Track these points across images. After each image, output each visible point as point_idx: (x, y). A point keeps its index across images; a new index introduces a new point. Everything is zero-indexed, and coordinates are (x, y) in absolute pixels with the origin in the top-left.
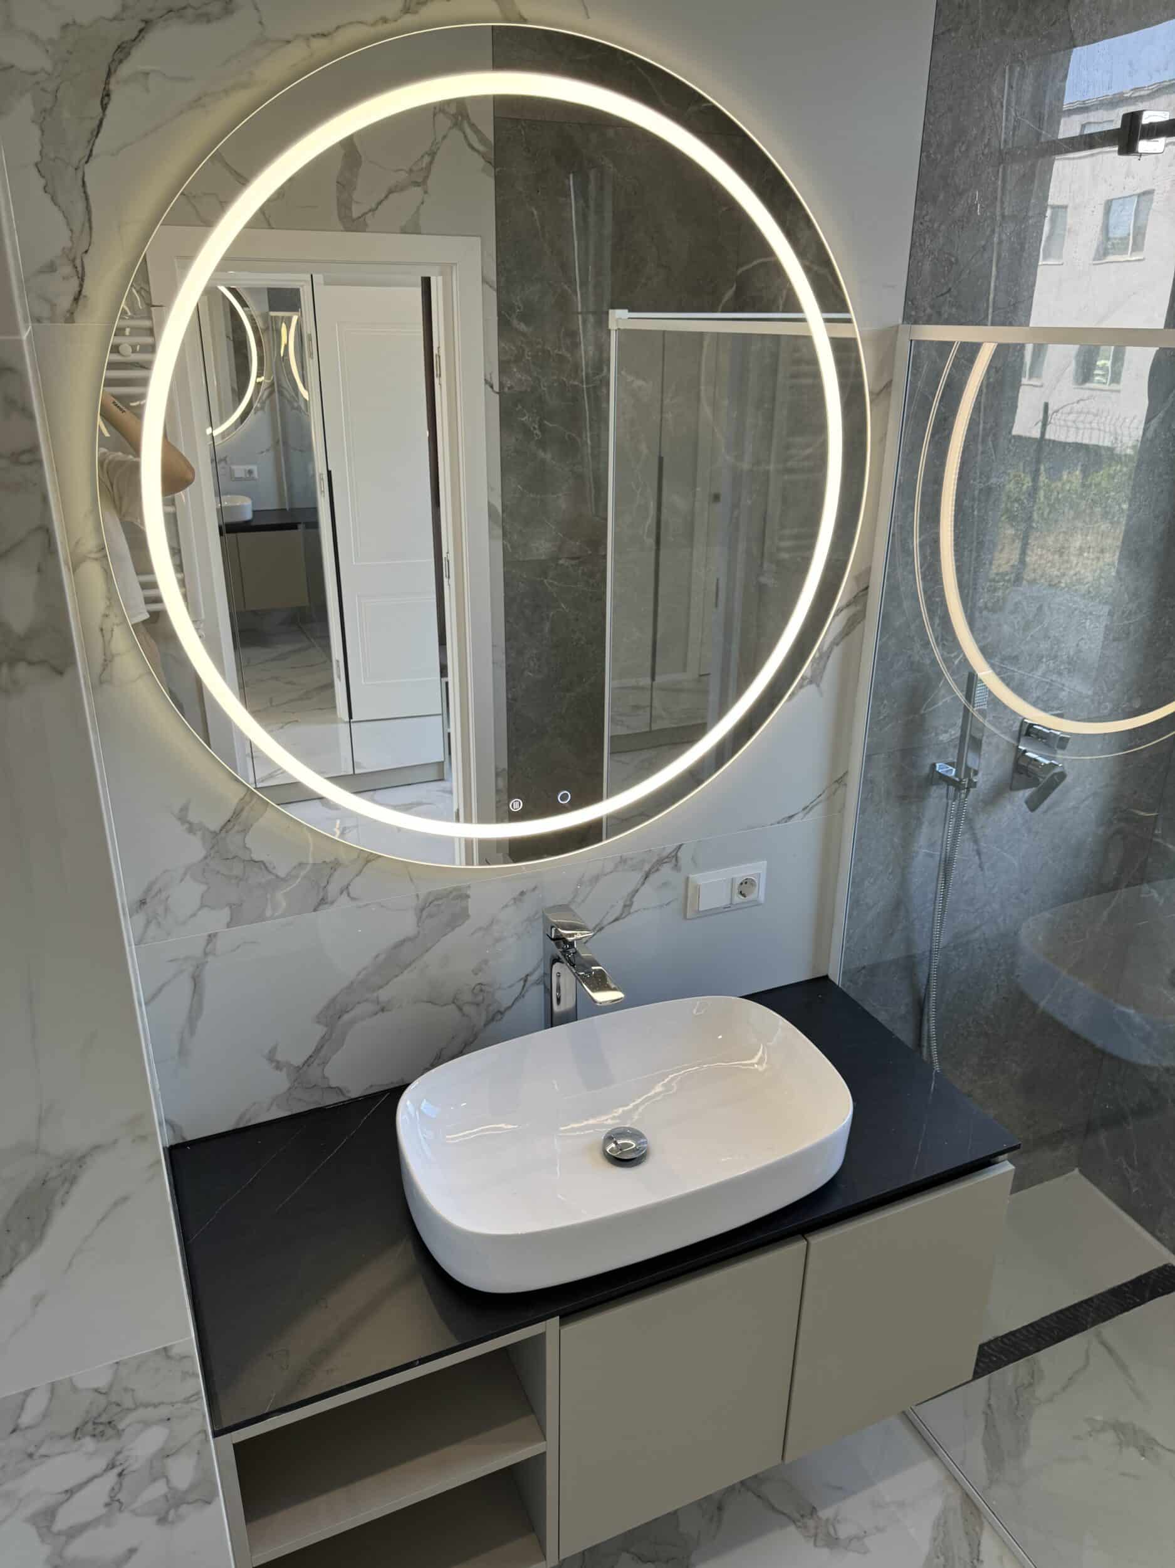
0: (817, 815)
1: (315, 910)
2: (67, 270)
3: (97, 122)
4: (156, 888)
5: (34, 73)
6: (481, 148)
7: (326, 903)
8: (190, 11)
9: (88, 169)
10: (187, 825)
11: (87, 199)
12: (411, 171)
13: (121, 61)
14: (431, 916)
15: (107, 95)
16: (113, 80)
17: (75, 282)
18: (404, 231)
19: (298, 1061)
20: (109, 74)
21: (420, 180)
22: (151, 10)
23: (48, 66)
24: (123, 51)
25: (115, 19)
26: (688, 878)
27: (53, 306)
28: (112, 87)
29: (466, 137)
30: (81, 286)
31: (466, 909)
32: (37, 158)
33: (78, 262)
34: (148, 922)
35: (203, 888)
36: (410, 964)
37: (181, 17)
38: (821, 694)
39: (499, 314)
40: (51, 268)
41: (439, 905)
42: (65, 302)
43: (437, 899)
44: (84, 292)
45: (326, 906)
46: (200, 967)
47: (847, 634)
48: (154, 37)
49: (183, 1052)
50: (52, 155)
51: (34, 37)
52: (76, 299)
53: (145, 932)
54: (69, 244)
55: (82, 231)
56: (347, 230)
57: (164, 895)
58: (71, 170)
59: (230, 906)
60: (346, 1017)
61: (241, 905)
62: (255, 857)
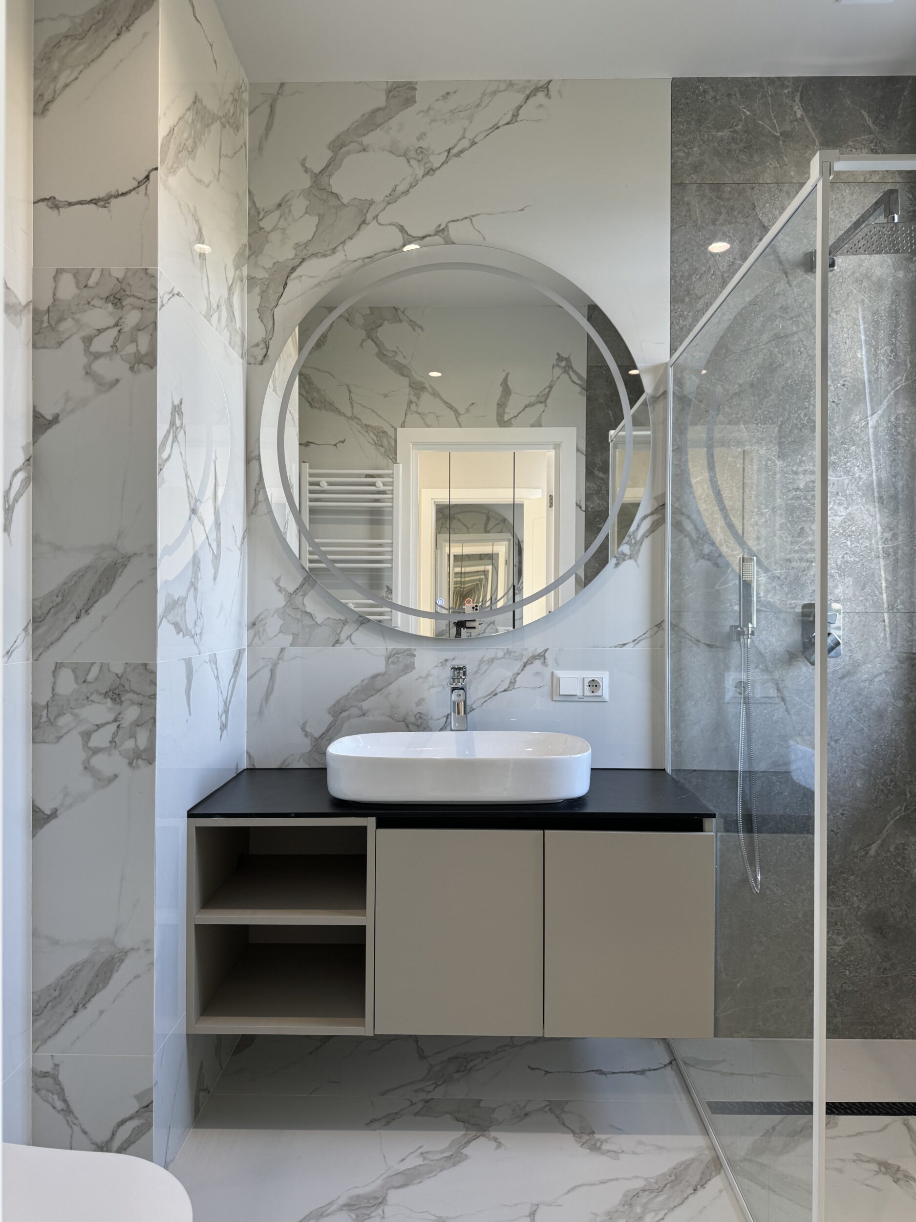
0: (643, 647)
1: (333, 646)
2: (262, 346)
3: (281, 294)
4: (261, 617)
5: (262, 279)
6: (579, 382)
7: (339, 643)
8: (319, 254)
9: (276, 310)
10: (278, 588)
11: (274, 320)
12: (538, 396)
13: (292, 273)
14: (393, 663)
15: (286, 284)
16: (289, 279)
17: (265, 350)
18: (532, 426)
19: (317, 734)
20: (287, 278)
21: (543, 400)
22: (305, 255)
23: (267, 276)
24: (294, 269)
25: (293, 259)
26: (553, 673)
27: (256, 359)
28: (288, 281)
29: (570, 377)
30: (267, 351)
31: (413, 663)
32: (258, 307)
33: (267, 343)
34: (255, 635)
35: (283, 622)
36: (381, 690)
37: (316, 256)
38: (638, 566)
39: (587, 468)
40: (258, 345)
41: (398, 657)
42: (260, 358)
43: (397, 653)
44: (268, 353)
45: (339, 645)
46: (275, 665)
47: (653, 531)
48: (305, 264)
49: (261, 712)
50: (264, 306)
51: (263, 268)
52: (265, 356)
53: (253, 640)
54: (265, 336)
55: (270, 332)
56: (501, 426)
57: (264, 622)
58: (270, 310)
59: (293, 634)
60: (344, 714)
61: (298, 635)
62: (308, 610)
